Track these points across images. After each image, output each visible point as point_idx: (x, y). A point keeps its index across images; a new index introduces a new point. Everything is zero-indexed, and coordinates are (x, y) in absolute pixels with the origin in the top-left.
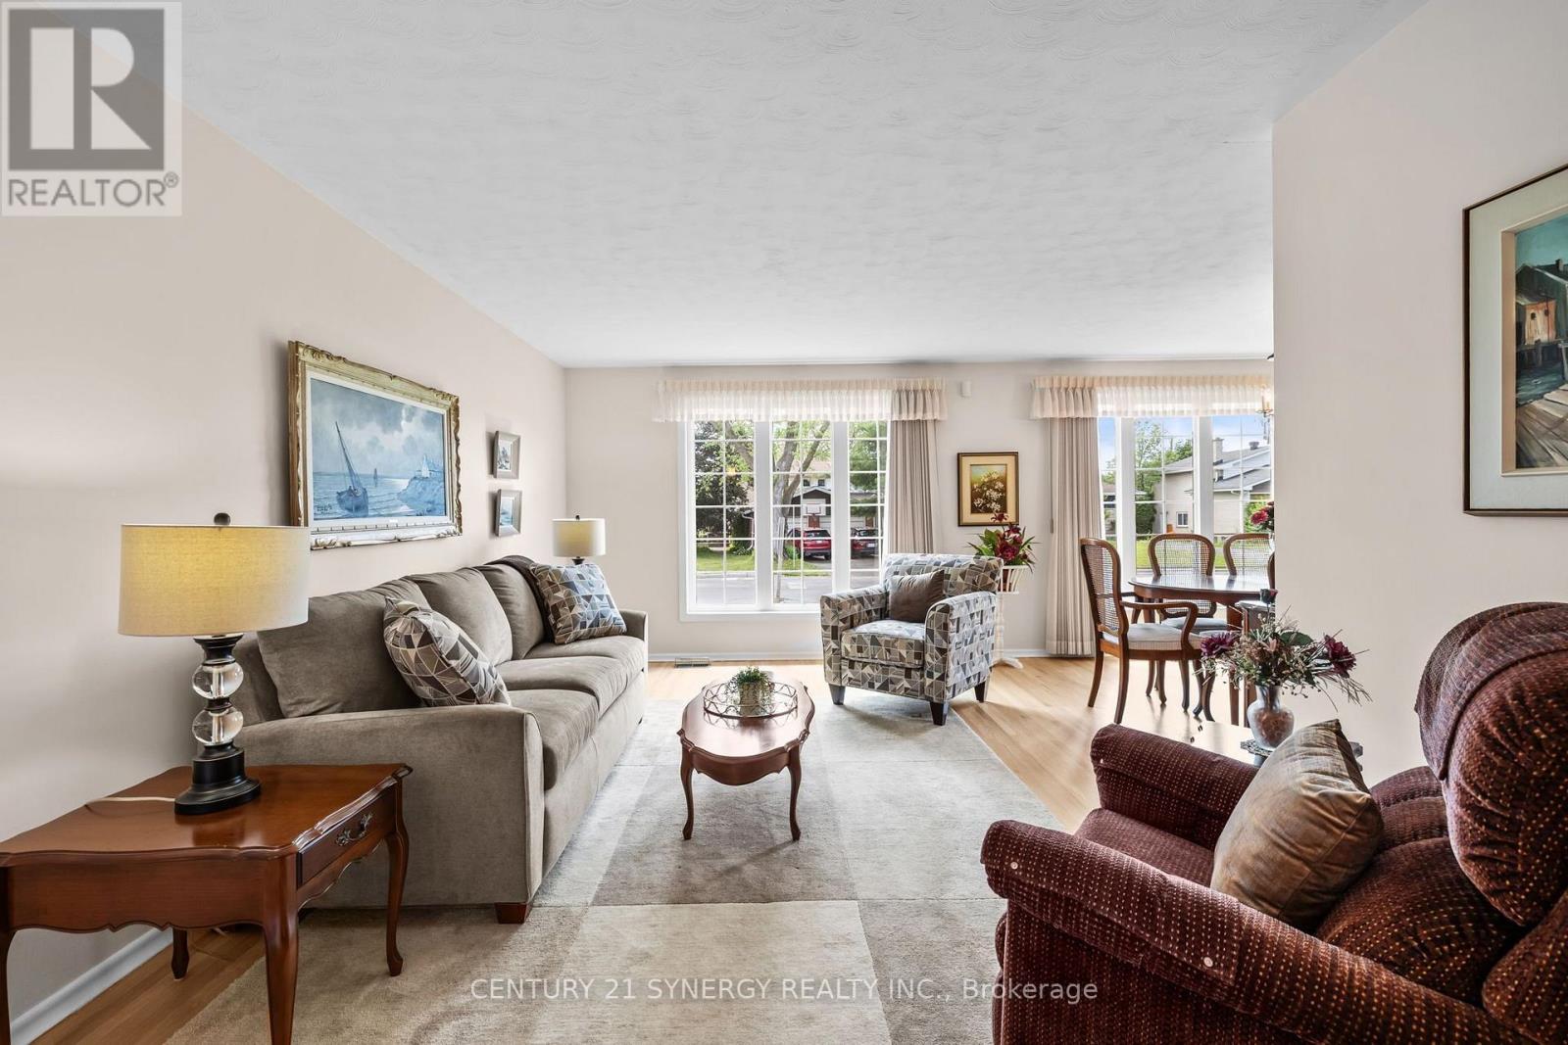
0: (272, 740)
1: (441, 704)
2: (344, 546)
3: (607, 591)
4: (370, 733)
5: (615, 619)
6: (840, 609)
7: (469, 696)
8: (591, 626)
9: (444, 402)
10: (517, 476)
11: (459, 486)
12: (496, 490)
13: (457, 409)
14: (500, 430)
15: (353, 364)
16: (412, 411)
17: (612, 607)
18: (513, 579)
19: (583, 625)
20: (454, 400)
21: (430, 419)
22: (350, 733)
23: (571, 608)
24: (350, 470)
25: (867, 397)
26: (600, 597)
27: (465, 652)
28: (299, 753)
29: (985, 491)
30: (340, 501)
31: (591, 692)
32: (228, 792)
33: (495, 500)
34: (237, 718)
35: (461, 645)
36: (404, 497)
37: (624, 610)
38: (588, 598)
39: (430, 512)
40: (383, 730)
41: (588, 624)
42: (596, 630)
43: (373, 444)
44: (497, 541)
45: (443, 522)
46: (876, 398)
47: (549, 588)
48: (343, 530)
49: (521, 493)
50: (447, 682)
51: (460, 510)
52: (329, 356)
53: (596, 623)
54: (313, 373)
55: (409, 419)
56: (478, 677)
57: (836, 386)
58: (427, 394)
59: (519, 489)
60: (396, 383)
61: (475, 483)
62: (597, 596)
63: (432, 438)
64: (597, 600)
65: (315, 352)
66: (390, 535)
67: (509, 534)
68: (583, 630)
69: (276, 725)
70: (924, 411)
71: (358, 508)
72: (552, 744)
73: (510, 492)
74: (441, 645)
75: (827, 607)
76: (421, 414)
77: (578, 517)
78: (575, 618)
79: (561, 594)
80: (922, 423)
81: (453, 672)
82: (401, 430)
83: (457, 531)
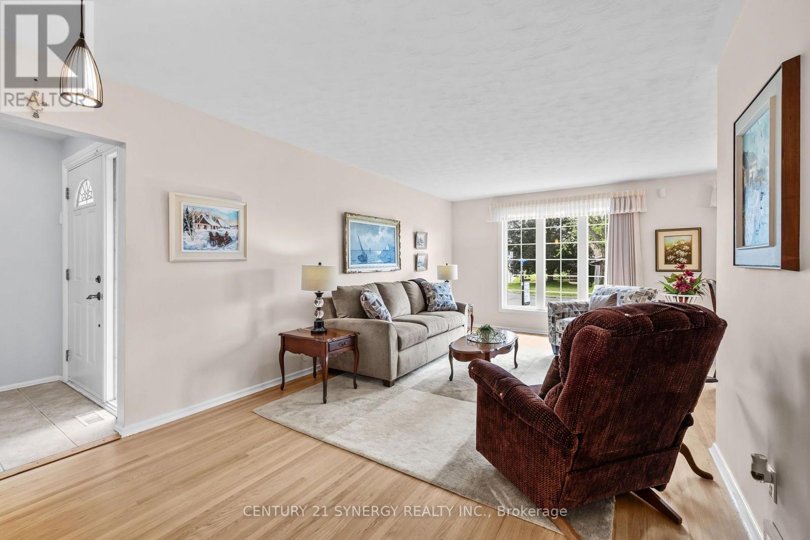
0: (334, 323)
1: (372, 318)
2: (359, 272)
3: (451, 293)
4: (353, 324)
5: (452, 305)
6: (556, 309)
7: (378, 317)
8: (442, 306)
9: (395, 223)
10: (426, 248)
11: (400, 252)
12: (416, 254)
13: (400, 225)
14: (418, 231)
15: (363, 216)
16: (383, 228)
17: (451, 299)
18: (415, 287)
19: (438, 306)
20: (398, 222)
21: (390, 230)
22: (349, 323)
23: (434, 299)
24: (362, 249)
25: (595, 203)
26: (447, 296)
27: (377, 304)
28: (339, 327)
29: (676, 251)
30: (359, 259)
31: (426, 326)
32: (321, 330)
33: (416, 258)
34: (322, 312)
35: (376, 302)
36: (380, 257)
37: (457, 302)
38: (441, 295)
39: (389, 262)
40: (356, 323)
41: (441, 305)
42: (444, 308)
43: (369, 240)
44: (417, 273)
45: (394, 266)
46: (600, 203)
47: (427, 291)
48: (359, 268)
49: (427, 255)
50: (372, 312)
51: (400, 261)
52: (355, 215)
53: (444, 305)
54: (351, 221)
55: (382, 231)
56: (381, 312)
57: (578, 199)
58: (388, 222)
59: (427, 253)
60: (377, 220)
61: (407, 251)
62: (446, 295)
63: (390, 237)
64: (445, 297)
65: (352, 214)
66: (375, 269)
67: (421, 270)
68: (438, 307)
69: (335, 319)
70: (631, 207)
71: (364, 261)
72: (401, 336)
73: (422, 255)
74: (370, 301)
75: (550, 308)
76: (386, 229)
77: (447, 264)
78: (435, 302)
79: (431, 293)
80: (631, 215)
81: (373, 309)
82: (379, 235)
83: (399, 268)
